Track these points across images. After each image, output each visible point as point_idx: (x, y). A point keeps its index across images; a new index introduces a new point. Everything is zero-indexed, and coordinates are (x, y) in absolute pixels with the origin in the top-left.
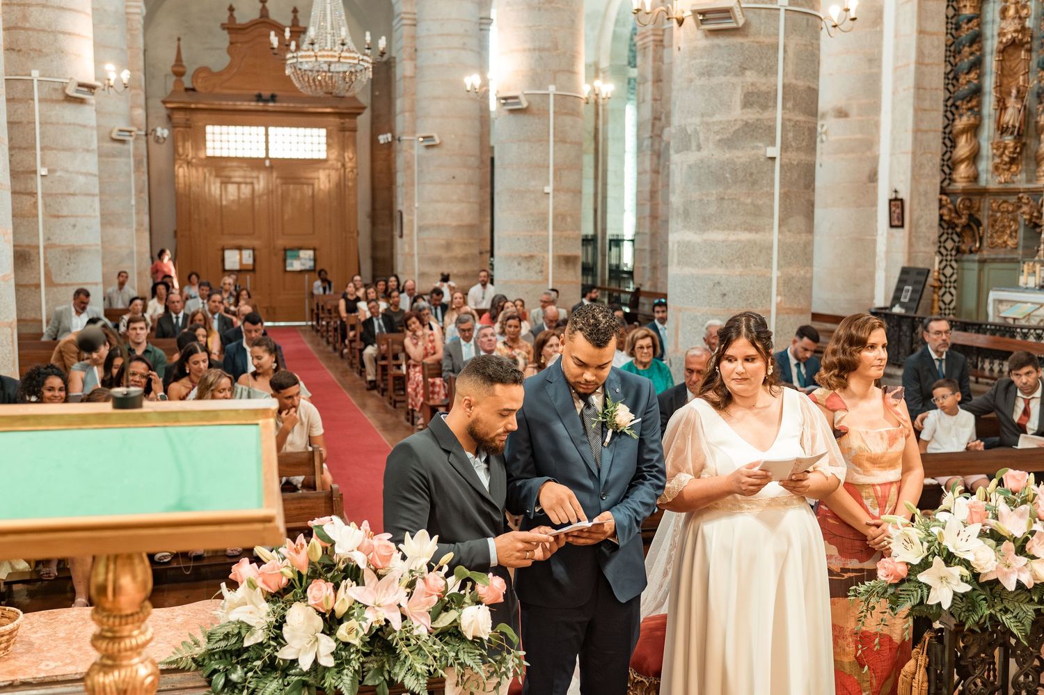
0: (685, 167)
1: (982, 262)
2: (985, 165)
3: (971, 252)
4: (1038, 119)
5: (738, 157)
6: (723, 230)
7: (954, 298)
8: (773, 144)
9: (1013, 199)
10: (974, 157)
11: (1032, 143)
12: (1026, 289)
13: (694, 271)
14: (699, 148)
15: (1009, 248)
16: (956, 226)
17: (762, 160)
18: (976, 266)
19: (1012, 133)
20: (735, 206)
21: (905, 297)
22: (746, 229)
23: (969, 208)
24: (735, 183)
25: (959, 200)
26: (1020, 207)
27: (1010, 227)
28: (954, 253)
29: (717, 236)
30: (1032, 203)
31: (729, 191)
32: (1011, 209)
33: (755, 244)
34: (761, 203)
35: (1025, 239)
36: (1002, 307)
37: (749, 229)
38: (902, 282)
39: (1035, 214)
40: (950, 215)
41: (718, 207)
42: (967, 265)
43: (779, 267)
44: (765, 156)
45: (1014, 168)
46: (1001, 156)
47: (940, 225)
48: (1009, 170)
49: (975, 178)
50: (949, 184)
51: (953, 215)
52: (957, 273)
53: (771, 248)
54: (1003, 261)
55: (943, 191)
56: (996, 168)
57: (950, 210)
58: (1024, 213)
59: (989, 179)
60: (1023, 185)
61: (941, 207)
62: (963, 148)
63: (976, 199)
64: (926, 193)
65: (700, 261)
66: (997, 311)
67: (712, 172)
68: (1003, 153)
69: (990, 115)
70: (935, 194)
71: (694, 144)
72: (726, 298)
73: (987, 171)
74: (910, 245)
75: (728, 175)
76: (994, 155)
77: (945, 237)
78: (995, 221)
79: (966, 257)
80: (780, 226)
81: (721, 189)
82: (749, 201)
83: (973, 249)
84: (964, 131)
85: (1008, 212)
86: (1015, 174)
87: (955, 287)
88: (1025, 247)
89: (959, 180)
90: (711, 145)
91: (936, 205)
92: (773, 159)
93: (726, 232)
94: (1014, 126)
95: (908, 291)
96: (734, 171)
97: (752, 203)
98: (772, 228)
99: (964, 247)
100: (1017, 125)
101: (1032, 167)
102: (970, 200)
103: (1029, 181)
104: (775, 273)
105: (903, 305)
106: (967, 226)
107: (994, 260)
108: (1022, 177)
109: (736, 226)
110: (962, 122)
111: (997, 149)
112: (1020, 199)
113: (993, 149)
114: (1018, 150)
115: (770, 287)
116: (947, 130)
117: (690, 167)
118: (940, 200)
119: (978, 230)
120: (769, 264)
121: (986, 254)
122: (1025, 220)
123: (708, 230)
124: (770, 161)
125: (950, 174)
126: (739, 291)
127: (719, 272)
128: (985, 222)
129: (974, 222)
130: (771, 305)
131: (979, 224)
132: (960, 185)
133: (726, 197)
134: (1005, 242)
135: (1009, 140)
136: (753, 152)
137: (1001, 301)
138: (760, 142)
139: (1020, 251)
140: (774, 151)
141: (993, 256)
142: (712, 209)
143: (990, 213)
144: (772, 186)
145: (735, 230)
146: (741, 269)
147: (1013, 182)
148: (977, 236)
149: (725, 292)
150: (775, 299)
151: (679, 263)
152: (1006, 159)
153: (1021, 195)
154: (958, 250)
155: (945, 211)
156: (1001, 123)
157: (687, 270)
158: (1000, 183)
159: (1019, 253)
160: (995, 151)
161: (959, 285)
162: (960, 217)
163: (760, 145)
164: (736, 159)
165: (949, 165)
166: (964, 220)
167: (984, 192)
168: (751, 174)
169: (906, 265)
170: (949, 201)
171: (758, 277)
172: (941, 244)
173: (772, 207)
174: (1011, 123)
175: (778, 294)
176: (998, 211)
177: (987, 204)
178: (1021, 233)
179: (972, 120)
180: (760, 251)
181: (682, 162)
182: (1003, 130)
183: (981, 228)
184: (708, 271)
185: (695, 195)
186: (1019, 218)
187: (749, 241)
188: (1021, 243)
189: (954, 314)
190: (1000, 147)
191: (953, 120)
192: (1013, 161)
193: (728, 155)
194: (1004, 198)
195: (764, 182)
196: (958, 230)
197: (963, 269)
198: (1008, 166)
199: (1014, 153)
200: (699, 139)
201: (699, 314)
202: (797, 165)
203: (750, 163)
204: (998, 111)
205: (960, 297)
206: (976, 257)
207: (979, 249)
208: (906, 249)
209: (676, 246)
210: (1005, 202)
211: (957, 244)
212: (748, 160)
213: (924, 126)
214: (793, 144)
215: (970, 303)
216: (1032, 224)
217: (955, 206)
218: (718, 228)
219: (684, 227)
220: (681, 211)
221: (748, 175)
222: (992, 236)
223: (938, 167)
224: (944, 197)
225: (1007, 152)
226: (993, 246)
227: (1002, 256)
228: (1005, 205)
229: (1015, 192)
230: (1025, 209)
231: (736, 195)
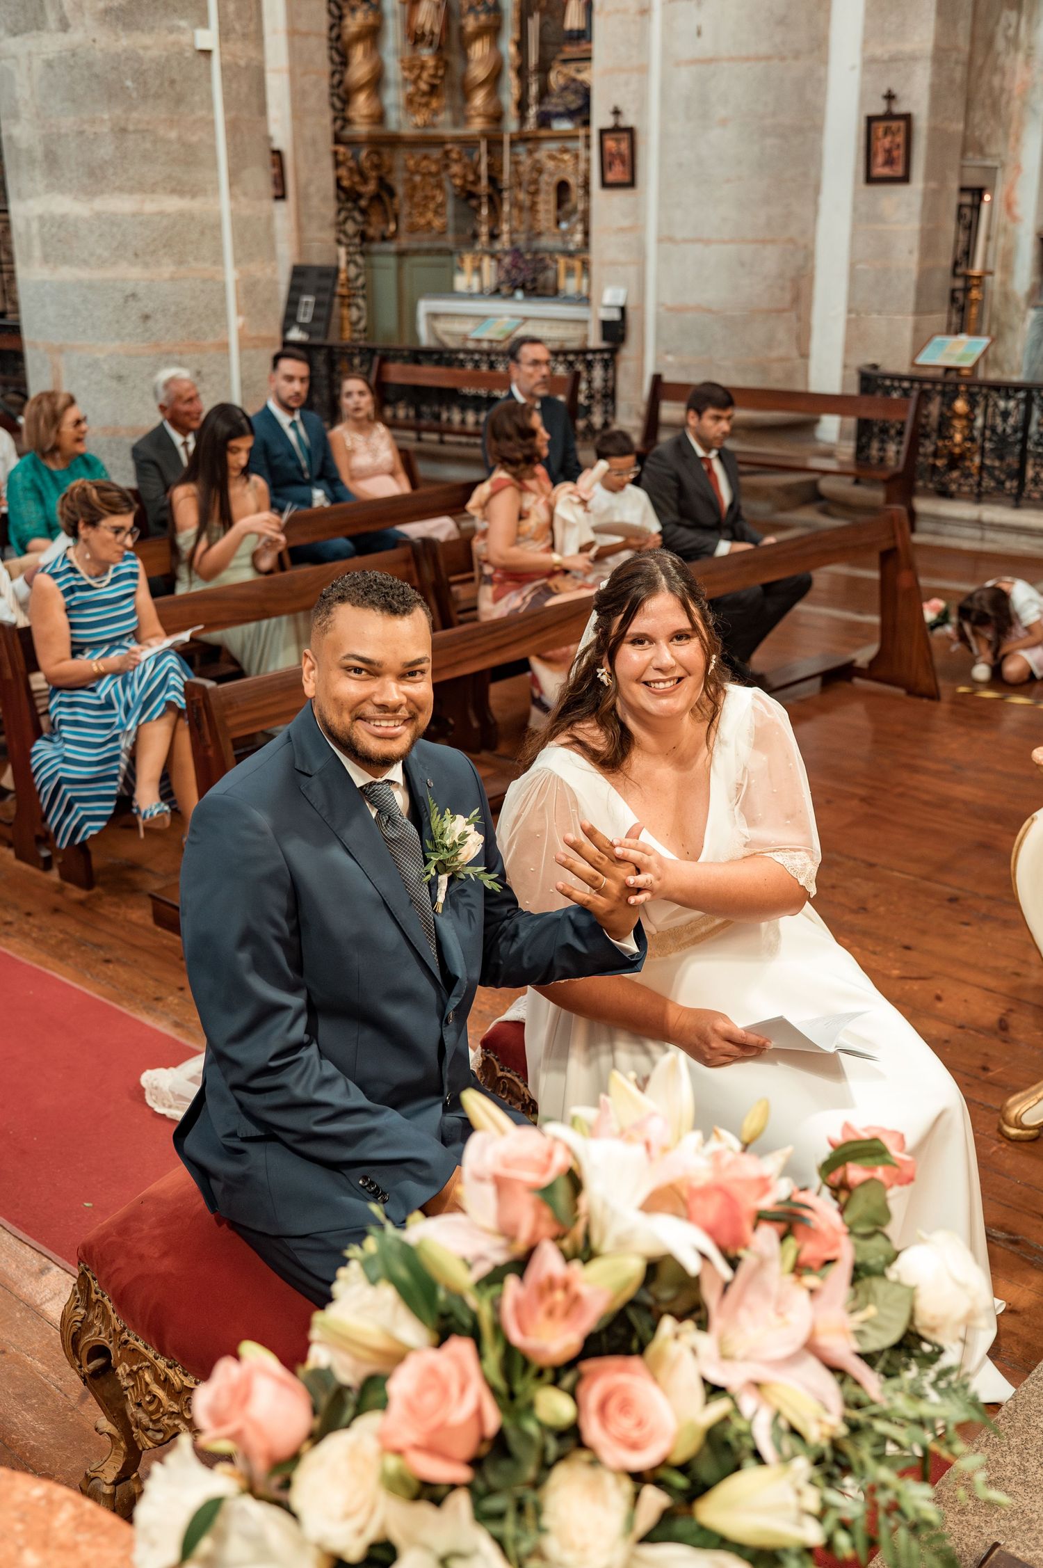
0: (37, 63)
1: (401, 254)
2: (393, 97)
3: (384, 239)
4: (464, 21)
5: (146, 48)
6: (131, 191)
7: (364, 313)
8: (204, 23)
9: (436, 153)
10: (376, 82)
11: (455, 60)
12: (470, 296)
13: (84, 274)
14: (64, 26)
15: (434, 233)
16: (359, 196)
17: (188, 54)
18: (392, 261)
19: (431, 44)
20: (148, 145)
21: (305, 315)
22: (173, 191)
23: (377, 167)
24: (145, 97)
25: (363, 154)
26: (447, 167)
27: (433, 198)
28: (357, 240)
29: (121, 205)
30: (466, 160)
31: (135, 115)
32: (433, 168)
33: (192, 218)
34: (194, 139)
35: (456, 216)
36: (441, 326)
37: (179, 190)
38: (296, 290)
39: (471, 177)
40: (350, 178)
41: (117, 148)
42: (379, 260)
43: (237, 262)
44: (193, 46)
45: (435, 103)
46: (415, 82)
47: (338, 198)
48: (427, 105)
49: (379, 117)
50: (343, 128)
51: (357, 179)
52: (365, 274)
53: (218, 226)
54: (428, 252)
55: (337, 140)
56: (410, 101)
57: (350, 170)
58: (454, 176)
59: (400, 121)
60: (449, 132)
61: (338, 164)
62: (359, 69)
63: (386, 151)
64: (314, 142)
65: (92, 254)
66: (432, 331)
67: (97, 76)
68: (419, 77)
69: (395, 12)
70: (326, 144)
71: (52, 18)
72: (150, 323)
73: (397, 106)
74: (300, 228)
75: (129, 83)
76: (405, 80)
77: (343, 215)
78: (414, 188)
79: (376, 247)
80: (231, 185)
81: (118, 111)
82: (173, 135)
83: (388, 234)
84: (359, 37)
85: (430, 174)
86: (435, 113)
87: (364, 297)
88: (458, 230)
89: (358, 120)
90: (88, 20)
91: (328, 162)
92: (207, 53)
93: (138, 197)
94: (432, 33)
95: (307, 304)
96: (140, 76)
97: (179, 138)
98: (217, 190)
99: (371, 231)
100: (437, 30)
101: (458, 101)
102: (379, 154)
103: (455, 124)
104: (231, 275)
105: (303, 327)
106: (376, 198)
107: (417, 252)
108: (445, 117)
109: (155, 184)
110: (355, 23)
111: (410, 68)
112: (447, 154)
113: (404, 69)
114: (441, 72)
115: (224, 300)
116: (334, 34)
117: (49, 64)
118: (335, 153)
119: (392, 204)
120: (218, 258)
121: (404, 242)
122: (455, 186)
123: (102, 192)
124: (202, 59)
125: (343, 110)
126: (173, 309)
127: (133, 274)
128: (400, 190)
129: (385, 189)
130: (227, 334)
131: (392, 193)
132: (361, 128)
133: (131, 127)
134: (429, 223)
135: (426, 54)
136: (172, 38)
137: (434, 316)
138: (182, 18)
139: (450, 236)
140: (207, 38)
141: (414, 245)
142: (106, 150)
143: (406, 175)
144: (211, 107)
145: (153, 192)
146: (172, 268)
147: (434, 125)
148: (391, 216)
149: (147, 311)
150: (235, 322)
151: (46, 259)
152: (424, 86)
153: (449, 147)
154: (364, 237)
155: (343, 172)
156: (414, 25)
157: (67, 273)
158: (417, 126)
159: (449, 241)
160: (406, 74)
161: (368, 291)
162: (365, 180)
163: (183, 23)
164: (141, 52)
165: (342, 95)
166: (371, 187)
167: (395, 141)
168: (172, 82)
169: (296, 261)
170: (349, 154)
171: (204, 281)
172: (339, 225)
173: (213, 148)
174: (428, 27)
175: (239, 312)
176: (417, 172)
177: (402, 160)
178: (450, 209)
179: (371, 20)
180: (202, 233)
181: (30, 54)
182: (416, 38)
183: (396, 201)
184: (109, 274)
185: (67, 123)
186: (447, 185)
187: (181, 214)
188: (451, 224)
189: (366, 339)
190: (413, 66)
191: (341, 17)
192: (433, 90)
193: (125, 42)
194: (424, 151)
195: (197, 98)
196: (363, 203)
197: (372, 267)
198: (424, 100)
199: (434, 76)
200: (61, 7)
201: (101, 356)
202: (247, 67)
203: (168, 59)
204: (407, 7)
205: (372, 312)
206: (392, 247)
207: (395, 235)
208: (294, 235)
209: (35, 226)
210: (426, 157)
211: (361, 227)
212: (165, 53)
213: (302, 25)
214: (238, 27)
215: (388, 319)
216: (464, 195)
217: (357, 162)
218: (121, 189)
219: (50, 188)
220: (39, 153)
221: (166, 84)
222: (410, 214)
223: (326, 96)
224: (341, 149)
225: (425, 75)
226: (413, 229)
227: (426, 245)
228: (424, 163)
229: (439, 142)
230: (456, 169)
231: (148, 123)
